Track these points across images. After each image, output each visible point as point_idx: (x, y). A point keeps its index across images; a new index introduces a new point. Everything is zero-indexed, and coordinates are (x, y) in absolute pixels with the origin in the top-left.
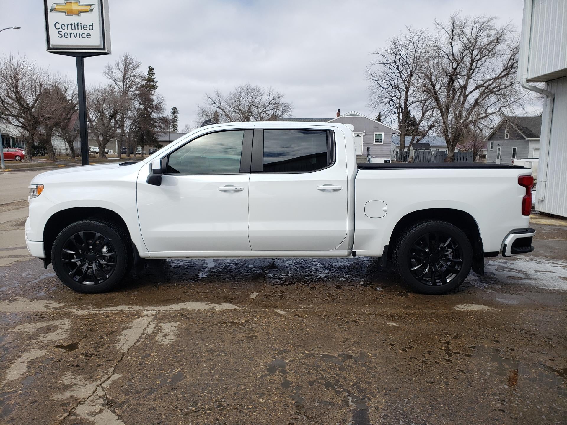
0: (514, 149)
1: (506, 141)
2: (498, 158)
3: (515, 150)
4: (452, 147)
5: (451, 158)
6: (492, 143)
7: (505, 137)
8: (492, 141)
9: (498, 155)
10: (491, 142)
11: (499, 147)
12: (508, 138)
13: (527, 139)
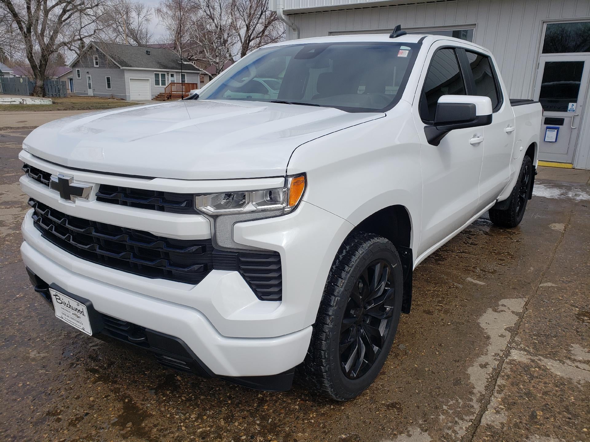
0: (108, 79)
1: (95, 69)
2: (90, 88)
3: (110, 79)
4: (40, 73)
5: (41, 88)
6: (78, 71)
7: (95, 65)
8: (79, 68)
9: (90, 85)
10: (77, 69)
11: (89, 76)
12: (98, 66)
13: (121, 68)
